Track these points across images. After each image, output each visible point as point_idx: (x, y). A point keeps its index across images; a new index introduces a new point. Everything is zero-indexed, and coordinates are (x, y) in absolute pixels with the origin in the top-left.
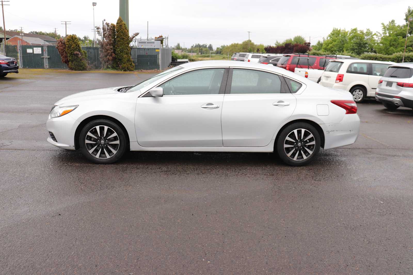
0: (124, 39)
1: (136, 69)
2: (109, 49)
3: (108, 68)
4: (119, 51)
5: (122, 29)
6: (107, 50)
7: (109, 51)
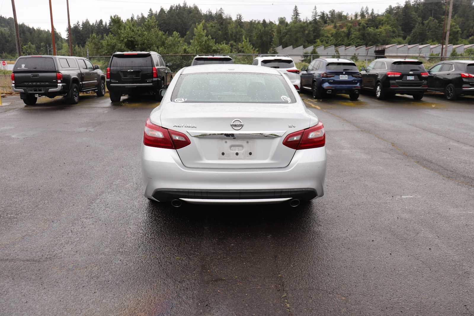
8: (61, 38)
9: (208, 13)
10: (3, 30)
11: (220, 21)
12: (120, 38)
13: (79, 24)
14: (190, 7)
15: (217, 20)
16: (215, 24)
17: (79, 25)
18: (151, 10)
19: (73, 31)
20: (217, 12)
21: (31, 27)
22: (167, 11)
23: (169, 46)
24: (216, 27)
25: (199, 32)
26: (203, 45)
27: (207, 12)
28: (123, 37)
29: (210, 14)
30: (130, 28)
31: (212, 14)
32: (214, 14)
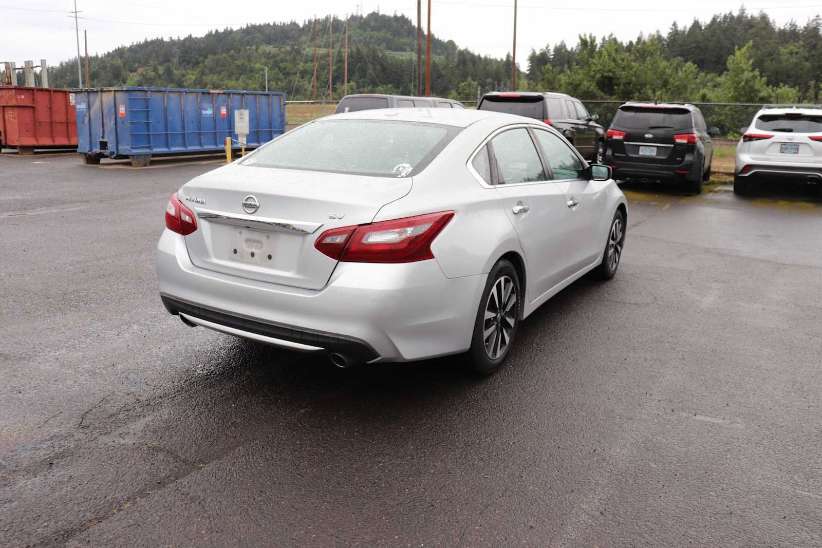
8: (519, 71)
9: (788, 27)
10: (438, 59)
11: (812, 42)
12: (589, 72)
13: (549, 48)
14: (752, 17)
15: (804, 41)
16: (799, 48)
17: (549, 50)
18: (675, 24)
19: (538, 61)
20: (808, 25)
21: (476, 54)
22: (706, 25)
23: (675, 88)
24: (799, 54)
25: (737, 63)
26: (740, 88)
27: (786, 24)
28: (594, 71)
29: (792, 29)
30: (610, 55)
31: (798, 28)
32: (802, 27)
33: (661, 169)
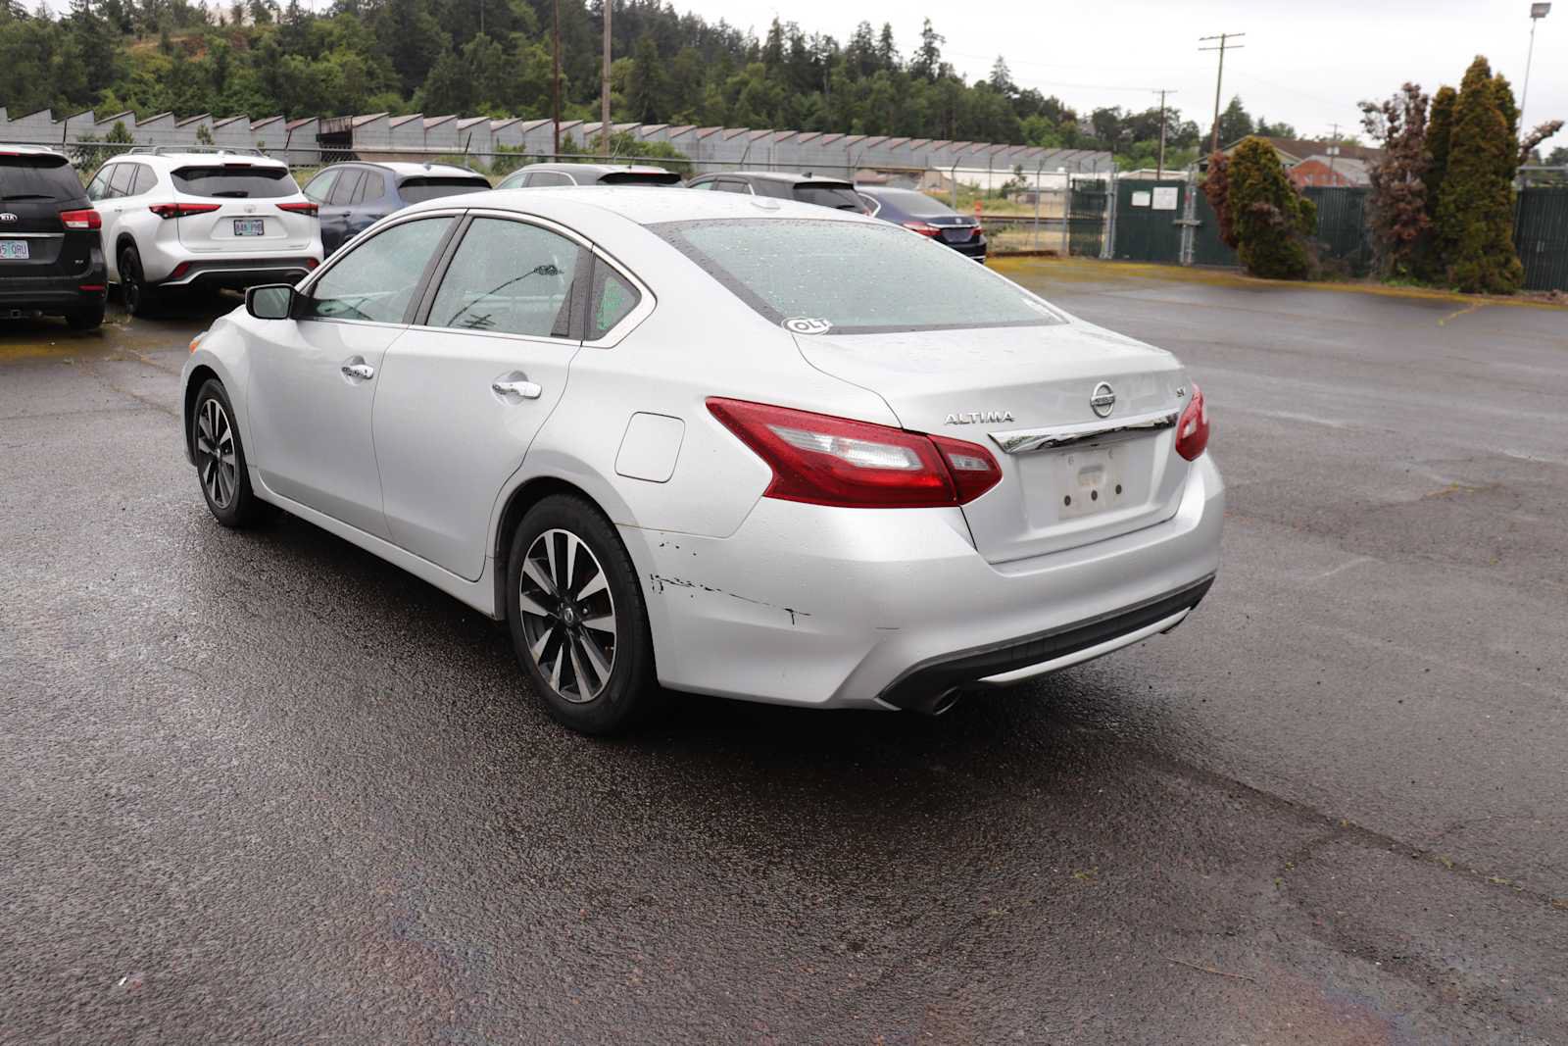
0: (1482, 155)
1: (1527, 286)
2: (1405, 196)
3: (1396, 275)
4: (1452, 206)
5: (1479, 110)
6: (1393, 197)
7: (1402, 205)
33: (51, 285)
